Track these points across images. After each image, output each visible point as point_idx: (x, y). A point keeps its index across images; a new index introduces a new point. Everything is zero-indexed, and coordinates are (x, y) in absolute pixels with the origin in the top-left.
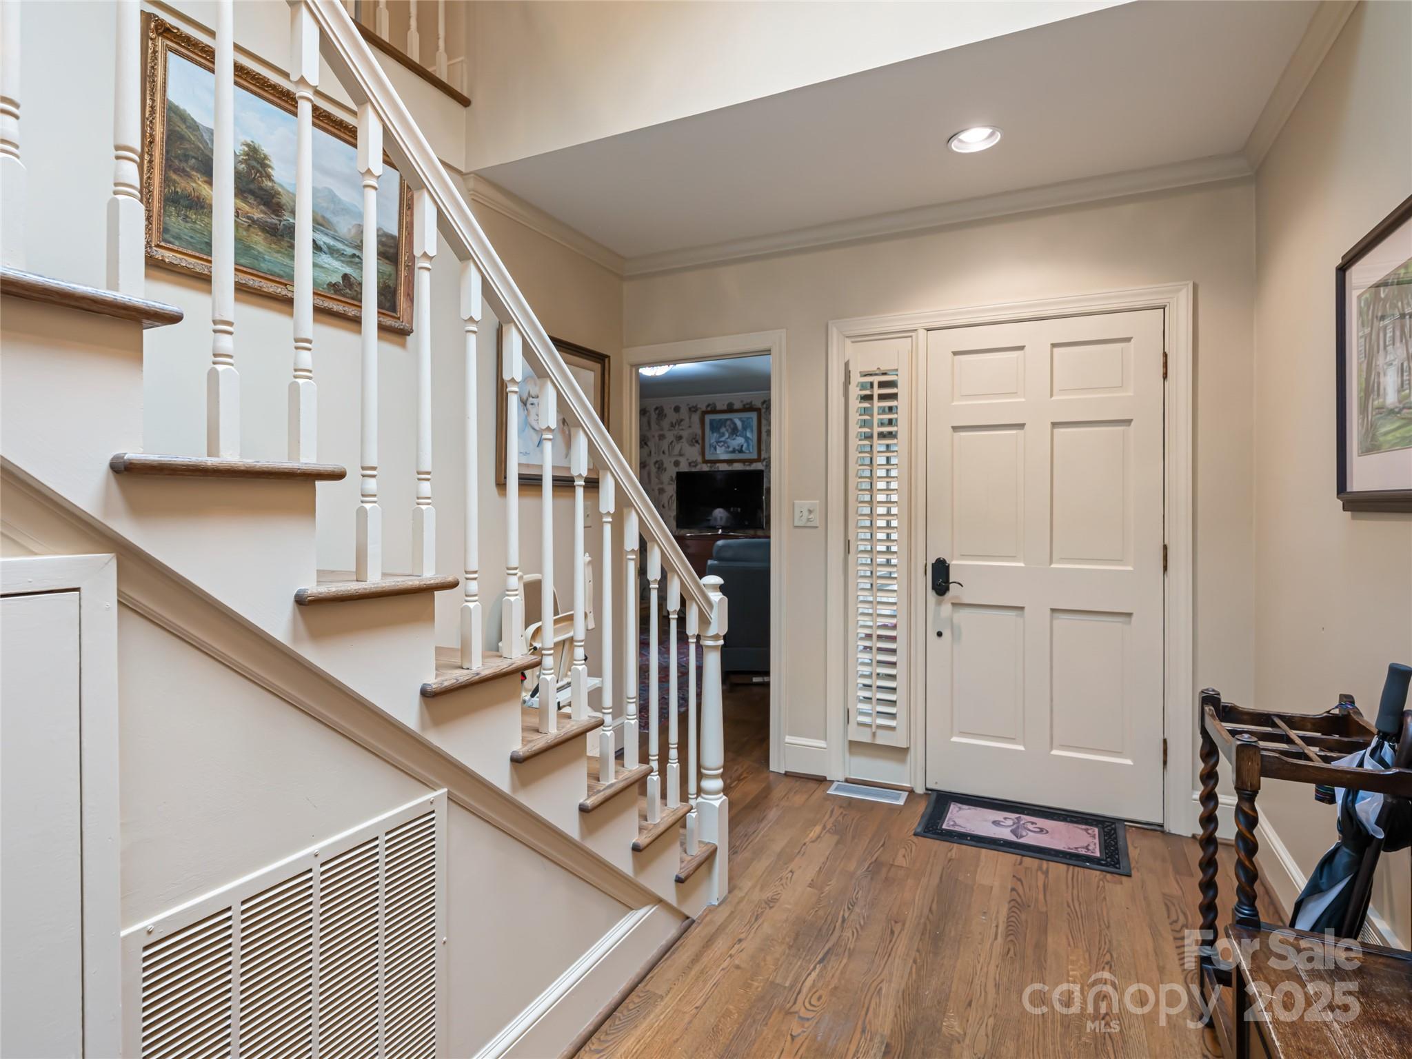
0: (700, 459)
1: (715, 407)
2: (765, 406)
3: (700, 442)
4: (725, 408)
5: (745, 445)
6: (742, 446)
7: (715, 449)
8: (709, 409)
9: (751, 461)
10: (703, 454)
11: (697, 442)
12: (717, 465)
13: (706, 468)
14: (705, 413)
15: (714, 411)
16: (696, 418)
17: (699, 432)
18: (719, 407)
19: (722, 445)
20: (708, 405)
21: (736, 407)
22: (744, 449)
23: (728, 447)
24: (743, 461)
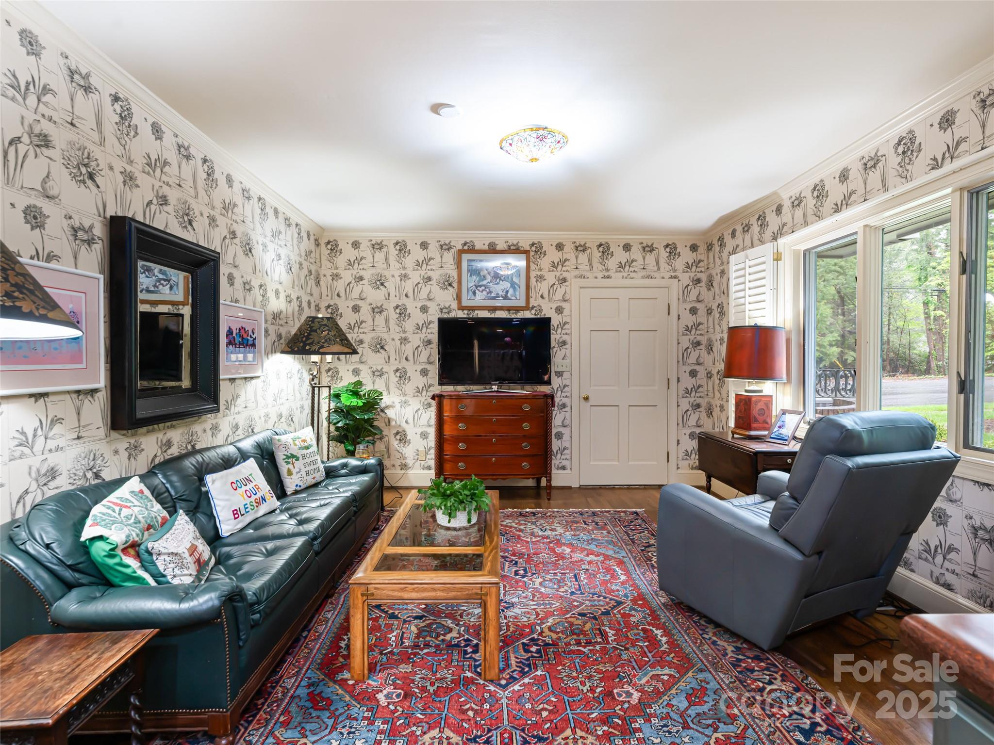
0: (454, 305)
1: (473, 246)
2: (534, 248)
3: (455, 285)
4: (486, 248)
5: (511, 292)
6: (507, 292)
7: (474, 293)
8: (466, 248)
9: (517, 309)
10: (459, 297)
11: (450, 285)
12: (476, 312)
13: (461, 314)
14: (461, 252)
15: (472, 250)
16: (449, 257)
17: (454, 274)
18: (478, 246)
19: (483, 290)
20: (465, 244)
21: (498, 248)
22: (509, 295)
23: (490, 292)
24: (509, 309)
